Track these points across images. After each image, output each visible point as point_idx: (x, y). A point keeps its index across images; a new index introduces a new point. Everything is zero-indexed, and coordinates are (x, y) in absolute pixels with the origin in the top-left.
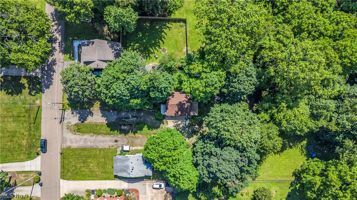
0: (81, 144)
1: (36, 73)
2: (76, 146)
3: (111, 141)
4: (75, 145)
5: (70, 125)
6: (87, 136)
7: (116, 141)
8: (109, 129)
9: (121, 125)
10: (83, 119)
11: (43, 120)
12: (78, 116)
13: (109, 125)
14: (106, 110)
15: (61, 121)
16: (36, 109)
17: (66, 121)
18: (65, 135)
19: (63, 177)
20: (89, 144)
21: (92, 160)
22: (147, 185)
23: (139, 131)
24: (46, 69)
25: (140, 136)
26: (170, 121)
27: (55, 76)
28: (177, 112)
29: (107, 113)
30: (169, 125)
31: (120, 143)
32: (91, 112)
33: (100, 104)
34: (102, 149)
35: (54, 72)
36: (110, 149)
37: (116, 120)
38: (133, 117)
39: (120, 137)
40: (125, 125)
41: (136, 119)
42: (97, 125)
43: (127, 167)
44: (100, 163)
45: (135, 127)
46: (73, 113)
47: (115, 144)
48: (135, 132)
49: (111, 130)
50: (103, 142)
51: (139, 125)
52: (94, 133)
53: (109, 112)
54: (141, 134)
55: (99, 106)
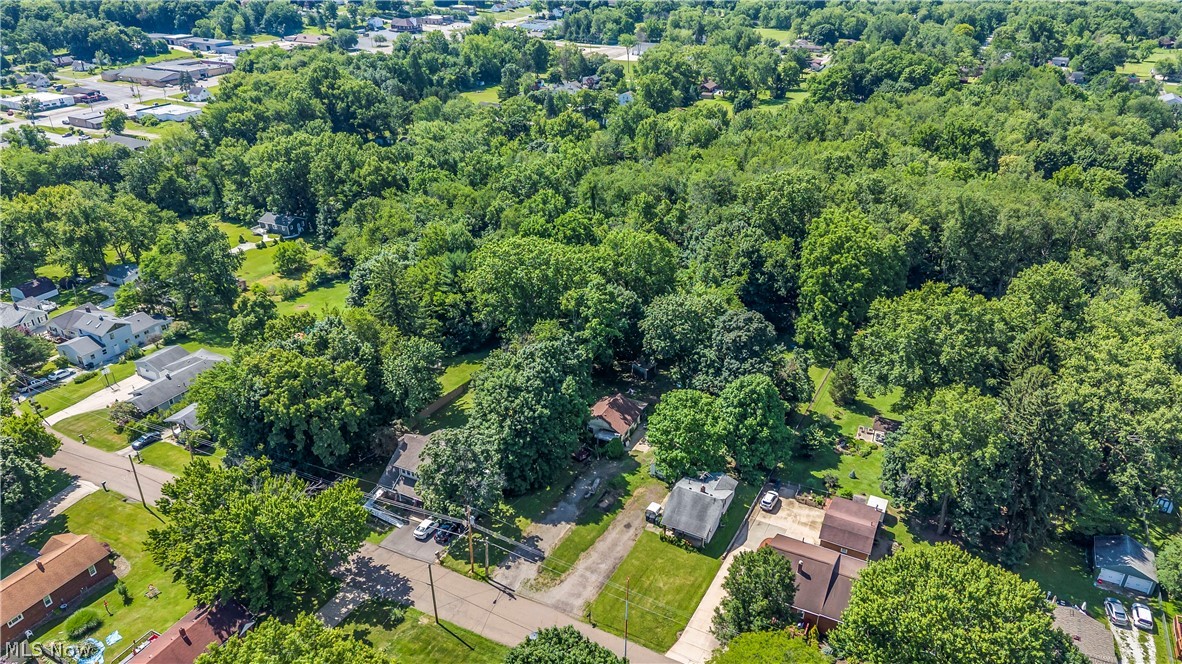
0: (594, 579)
1: (353, 601)
2: (594, 591)
3: (621, 533)
4: (590, 593)
5: (533, 582)
6: (582, 565)
7: (628, 526)
8: (592, 525)
9: (597, 506)
10: (535, 556)
11: (477, 630)
12: (522, 560)
13: (582, 521)
14: (546, 514)
15: (509, 594)
16: (440, 630)
17: (517, 587)
18: (549, 602)
19: (662, 646)
20: (604, 567)
21: (648, 578)
22: (763, 520)
23: (629, 488)
24: (362, 580)
25: (640, 490)
26: (638, 447)
27: (394, 569)
28: (625, 419)
29: (554, 516)
30: (643, 449)
31: (638, 521)
32: (533, 537)
33: (527, 518)
34: (632, 553)
35: (383, 567)
36: (640, 541)
37: (579, 509)
38: (592, 484)
39: (622, 517)
40: (601, 501)
41: (598, 481)
42: (567, 540)
43: (697, 499)
44: (663, 568)
45: (615, 488)
46: (508, 568)
47: (632, 531)
48: (628, 494)
49: (597, 523)
50: (615, 544)
51: (615, 481)
52: (583, 551)
53: (552, 512)
54: (637, 487)
55: (529, 521)
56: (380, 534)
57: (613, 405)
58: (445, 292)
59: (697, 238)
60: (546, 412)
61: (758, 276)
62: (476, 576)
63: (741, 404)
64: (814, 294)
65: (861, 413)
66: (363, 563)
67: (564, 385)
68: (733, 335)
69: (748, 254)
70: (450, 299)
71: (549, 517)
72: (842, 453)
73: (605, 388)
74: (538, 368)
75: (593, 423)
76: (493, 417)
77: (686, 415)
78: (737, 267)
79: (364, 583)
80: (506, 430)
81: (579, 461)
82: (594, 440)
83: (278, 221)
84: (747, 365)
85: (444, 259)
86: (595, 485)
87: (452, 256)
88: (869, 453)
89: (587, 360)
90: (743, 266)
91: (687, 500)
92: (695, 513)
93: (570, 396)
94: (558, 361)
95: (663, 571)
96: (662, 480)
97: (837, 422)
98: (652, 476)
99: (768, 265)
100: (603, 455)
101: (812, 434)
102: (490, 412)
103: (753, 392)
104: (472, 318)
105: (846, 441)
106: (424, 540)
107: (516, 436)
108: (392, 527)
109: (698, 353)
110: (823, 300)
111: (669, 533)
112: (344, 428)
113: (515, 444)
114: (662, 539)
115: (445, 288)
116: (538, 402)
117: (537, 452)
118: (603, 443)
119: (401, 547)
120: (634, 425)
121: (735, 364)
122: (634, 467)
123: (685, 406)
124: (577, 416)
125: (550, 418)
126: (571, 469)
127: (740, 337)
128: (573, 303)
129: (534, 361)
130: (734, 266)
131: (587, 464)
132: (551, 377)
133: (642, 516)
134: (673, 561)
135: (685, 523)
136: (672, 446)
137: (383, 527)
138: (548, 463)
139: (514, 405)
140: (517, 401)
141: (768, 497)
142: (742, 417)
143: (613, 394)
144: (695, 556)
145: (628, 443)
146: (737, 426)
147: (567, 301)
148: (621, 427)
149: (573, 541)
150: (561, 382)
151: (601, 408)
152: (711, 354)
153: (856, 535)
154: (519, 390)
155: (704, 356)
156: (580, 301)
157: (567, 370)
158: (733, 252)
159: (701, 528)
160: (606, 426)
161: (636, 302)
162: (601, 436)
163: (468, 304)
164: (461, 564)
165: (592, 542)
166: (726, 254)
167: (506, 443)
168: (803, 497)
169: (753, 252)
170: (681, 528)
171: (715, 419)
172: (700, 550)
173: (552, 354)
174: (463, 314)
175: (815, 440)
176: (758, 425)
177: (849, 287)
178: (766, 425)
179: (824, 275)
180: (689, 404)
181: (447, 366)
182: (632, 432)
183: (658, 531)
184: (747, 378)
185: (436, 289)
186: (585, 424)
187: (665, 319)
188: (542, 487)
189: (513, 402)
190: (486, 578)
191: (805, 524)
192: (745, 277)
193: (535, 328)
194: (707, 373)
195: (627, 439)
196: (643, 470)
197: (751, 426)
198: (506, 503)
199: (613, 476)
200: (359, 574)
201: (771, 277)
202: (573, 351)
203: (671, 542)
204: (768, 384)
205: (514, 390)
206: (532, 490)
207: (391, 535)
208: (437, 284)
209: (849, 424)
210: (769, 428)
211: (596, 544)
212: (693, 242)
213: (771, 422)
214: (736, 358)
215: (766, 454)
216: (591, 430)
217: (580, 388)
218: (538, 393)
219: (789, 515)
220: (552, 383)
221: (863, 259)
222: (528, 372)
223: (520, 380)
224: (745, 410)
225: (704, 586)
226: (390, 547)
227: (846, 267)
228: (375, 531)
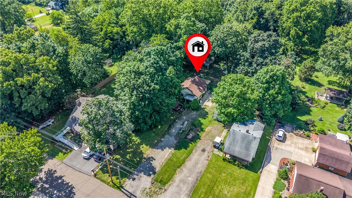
0: (186, 189)
3: (200, 155)
5: (148, 190)
6: (178, 177)
7: (204, 150)
8: (183, 150)
9: (186, 138)
10: (150, 170)
12: (142, 174)
13: (178, 147)
14: (158, 142)
17: (138, 194)
20: (191, 179)
21: (218, 187)
22: (278, 146)
23: (203, 127)
24: (47, 186)
25: (209, 128)
26: (206, 103)
27: (67, 179)
28: (199, 89)
29: (162, 144)
30: (209, 105)
31: (209, 148)
32: (149, 158)
33: (147, 145)
34: (207, 169)
35: (61, 177)
36: (211, 161)
37: (176, 139)
38: (183, 124)
39: (200, 145)
40: (188, 135)
41: (186, 123)
42: (170, 160)
43: (244, 137)
44: (226, 181)
45: (195, 127)
46: (134, 179)
47: (206, 153)
48: (202, 130)
49: (186, 149)
50: (197, 163)
51: (195, 123)
52: (178, 167)
53: (161, 141)
54: (207, 126)
55: (148, 147)
56: (64, 154)
57: (194, 82)
58: (113, 27)
59: (230, 4)
60: (157, 87)
61: (261, 20)
62: (114, 185)
63: (267, 82)
64: (290, 27)
65: (314, 85)
66: (50, 173)
67: (168, 71)
68: (260, 44)
69: (257, 9)
70: (115, 30)
71: (160, 144)
72: (311, 106)
73: (188, 74)
74: (152, 61)
75: (183, 92)
76: (126, 89)
77: (238, 89)
78: (251, 15)
79: (47, 189)
80: (134, 97)
81: (176, 111)
82: (184, 99)
83: (56, 4)
84: (267, 61)
85: (112, 11)
86: (185, 125)
87: (116, 9)
88: (325, 106)
89: (181, 58)
90: (254, 15)
91: (239, 137)
92: (244, 145)
93: (171, 78)
94: (165, 58)
95: (226, 182)
96: (221, 122)
97: (303, 90)
98: (215, 120)
99: (266, 15)
100: (189, 108)
101: (299, 97)
102: (125, 86)
103: (275, 75)
104: (126, 39)
105: (311, 100)
106: (88, 159)
107: (140, 100)
108: (71, 149)
109: (240, 54)
110: (295, 30)
111: (228, 156)
112: (43, 95)
113: (140, 105)
114: (224, 159)
115: (113, 25)
116: (152, 81)
117: (153, 109)
118: (188, 101)
119: (74, 163)
120: (204, 92)
121: (261, 60)
122: (205, 115)
123: (236, 83)
124: (175, 89)
125: (159, 90)
126: (172, 115)
127: (264, 45)
128: (173, 27)
129: (150, 57)
130: (249, 15)
131: (180, 113)
132: (160, 66)
133: (211, 144)
134: (231, 175)
135: (238, 151)
136: (228, 106)
137: (67, 149)
138: (159, 115)
139: (138, 83)
140: (140, 81)
141: (281, 133)
142: (267, 89)
143: (193, 76)
144: (244, 171)
145: (201, 101)
146: (264, 94)
147: (170, 26)
148: (198, 93)
149: (172, 161)
150: (166, 69)
151: (187, 83)
152: (247, 55)
153: (341, 160)
154: (141, 74)
155: (243, 56)
156: (177, 26)
157: (170, 63)
158: (249, 9)
159: (248, 155)
160: (190, 93)
161: (206, 29)
162: (187, 98)
163: (124, 32)
164: (106, 177)
165: (184, 162)
166: (245, 10)
167: (134, 105)
168: (297, 132)
169: (259, 8)
170: (236, 154)
171: (253, 90)
172: (246, 167)
173: (161, 53)
174: (122, 37)
175: (300, 100)
176: (276, 93)
177: (309, 23)
178: (280, 93)
179: (297, 17)
180: (238, 82)
181: (115, 62)
182: (203, 95)
183: (221, 154)
184: (270, 67)
185: (109, 26)
186: (179, 92)
187: (222, 36)
188: (156, 127)
189: (137, 81)
190: (120, 187)
191: (302, 149)
192: (255, 20)
193: (152, 39)
194: (244, 65)
195: (200, 99)
196: (210, 116)
197: (272, 94)
198: (136, 136)
199: (194, 119)
200: (46, 182)
201: (267, 21)
202: (173, 52)
203: (230, 162)
204: (284, 71)
205: (138, 74)
206: (151, 128)
207: (70, 155)
208: (110, 23)
209: (310, 91)
210: (282, 95)
211: (186, 163)
212: (228, 6)
213: (283, 92)
214: (261, 57)
215: (279, 110)
216: (182, 95)
217: (177, 73)
218: (152, 76)
219: (292, 143)
220: (160, 70)
221: (318, 8)
222: (146, 63)
223: (142, 68)
224: (269, 86)
225: (252, 193)
226: (69, 163)
227: (309, 13)
228: (62, 152)
